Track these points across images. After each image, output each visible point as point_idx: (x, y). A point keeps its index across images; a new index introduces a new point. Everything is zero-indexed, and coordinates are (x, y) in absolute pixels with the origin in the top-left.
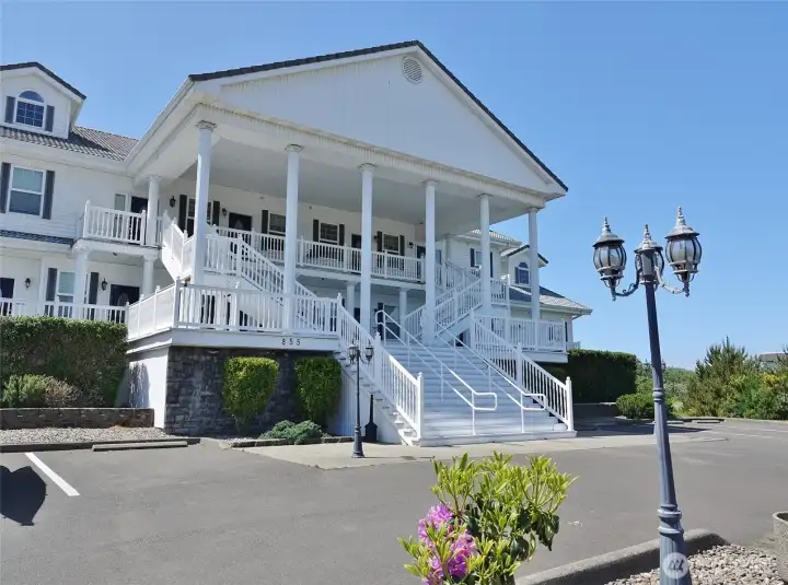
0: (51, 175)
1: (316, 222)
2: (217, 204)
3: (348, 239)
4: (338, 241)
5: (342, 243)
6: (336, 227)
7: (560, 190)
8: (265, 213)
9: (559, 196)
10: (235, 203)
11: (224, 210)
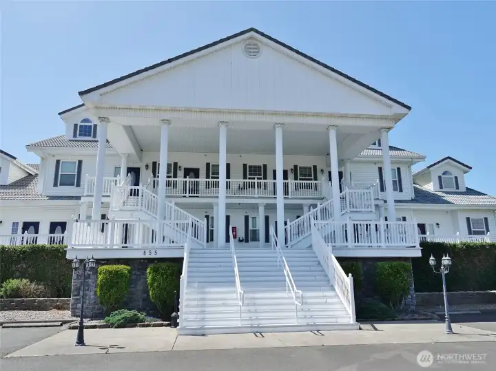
0: (80, 162)
1: (245, 166)
2: (176, 164)
3: (270, 174)
4: (262, 177)
5: (265, 178)
6: (260, 167)
7: (405, 110)
8: (208, 165)
9: (404, 115)
10: (186, 162)
11: (180, 167)
